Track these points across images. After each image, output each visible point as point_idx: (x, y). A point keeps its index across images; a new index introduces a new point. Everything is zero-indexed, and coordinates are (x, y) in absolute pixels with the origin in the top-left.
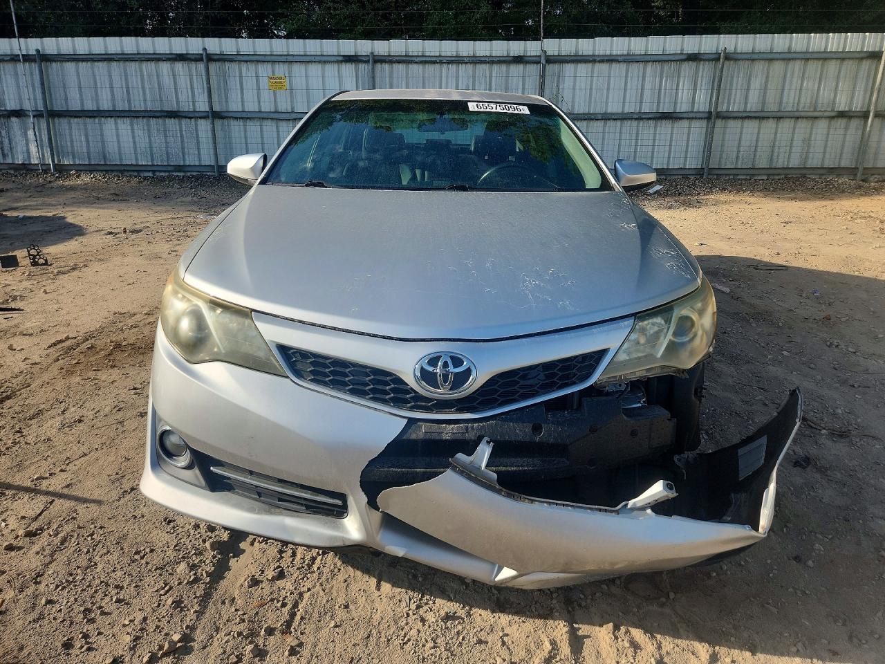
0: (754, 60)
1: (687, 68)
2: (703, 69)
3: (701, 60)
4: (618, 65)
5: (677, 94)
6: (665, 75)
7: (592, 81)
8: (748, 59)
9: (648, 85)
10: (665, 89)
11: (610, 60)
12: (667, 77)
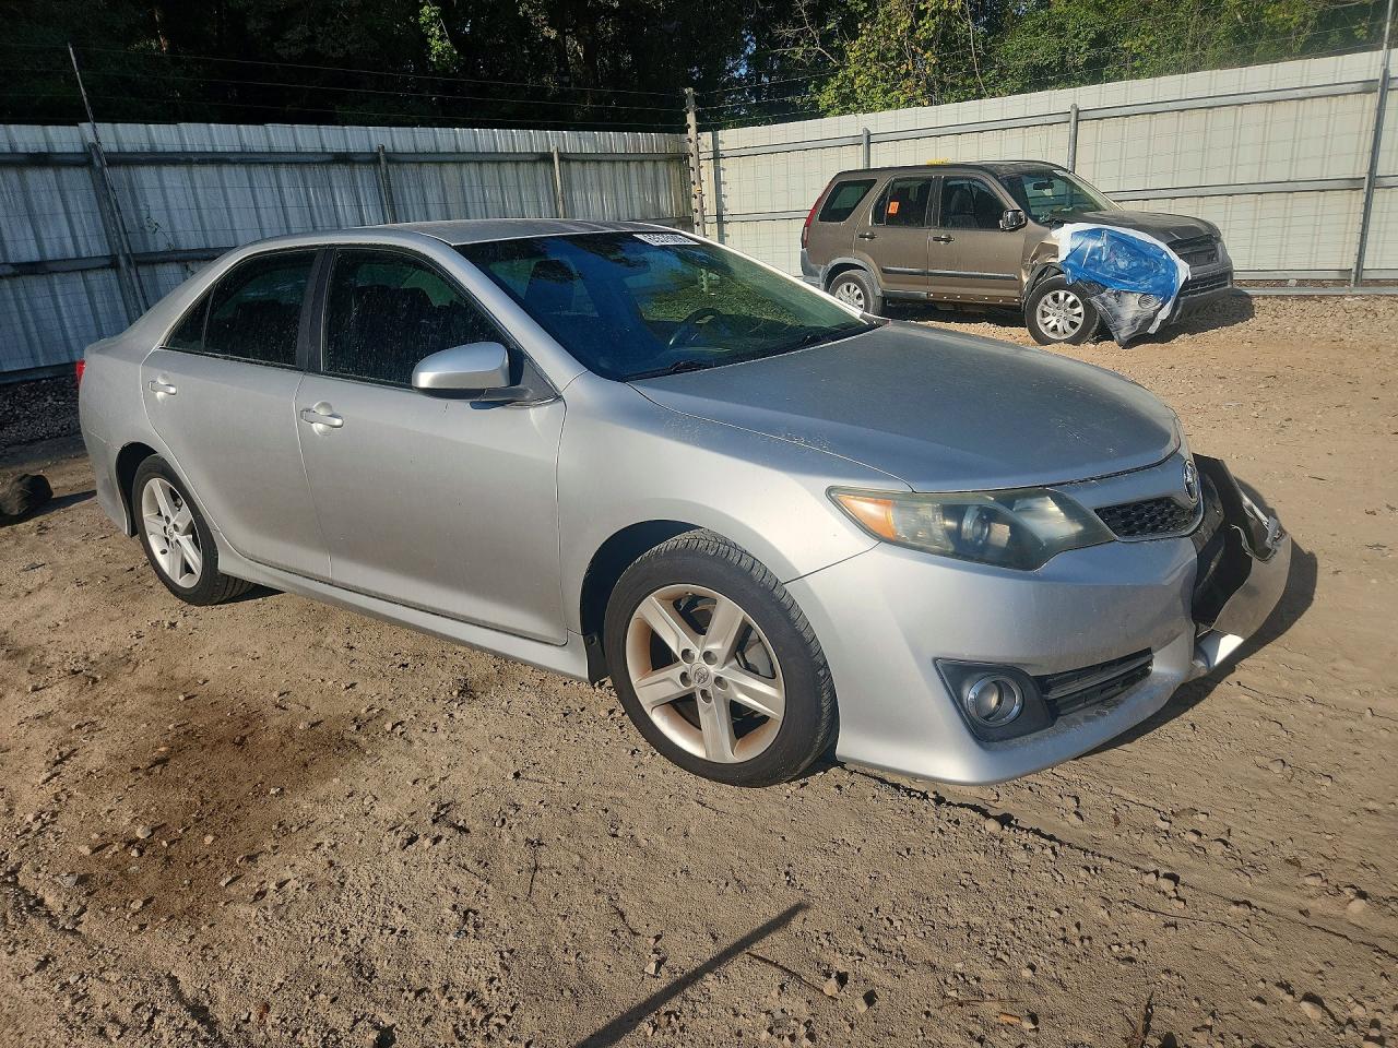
0: (421, 163)
1: (338, 174)
2: (361, 176)
3: (354, 162)
4: (232, 169)
5: (336, 212)
6: (310, 184)
7: (195, 194)
8: (413, 162)
9: (290, 202)
10: (318, 206)
11: (217, 159)
12: (314, 187)
